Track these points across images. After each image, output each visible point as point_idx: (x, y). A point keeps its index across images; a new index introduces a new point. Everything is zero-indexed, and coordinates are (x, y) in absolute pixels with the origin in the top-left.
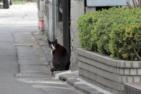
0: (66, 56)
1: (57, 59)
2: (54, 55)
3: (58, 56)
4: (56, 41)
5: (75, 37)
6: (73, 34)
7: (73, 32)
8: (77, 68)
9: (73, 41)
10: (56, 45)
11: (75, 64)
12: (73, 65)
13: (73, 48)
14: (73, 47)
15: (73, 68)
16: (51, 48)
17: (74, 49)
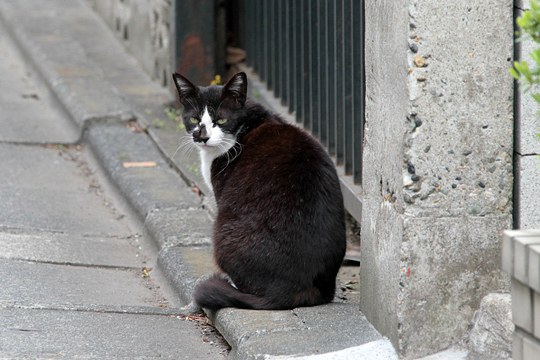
0: (321, 205)
1: (254, 225)
2: (228, 189)
3: (262, 197)
4: (236, 88)
5: (436, 96)
6: (417, 73)
7: (418, 57)
8: (443, 335)
9: (418, 124)
10: (235, 116)
11: (428, 305)
12: (412, 308)
13: (416, 180)
14: (418, 172)
15: (417, 329)
16: (201, 137)
17: (425, 187)
